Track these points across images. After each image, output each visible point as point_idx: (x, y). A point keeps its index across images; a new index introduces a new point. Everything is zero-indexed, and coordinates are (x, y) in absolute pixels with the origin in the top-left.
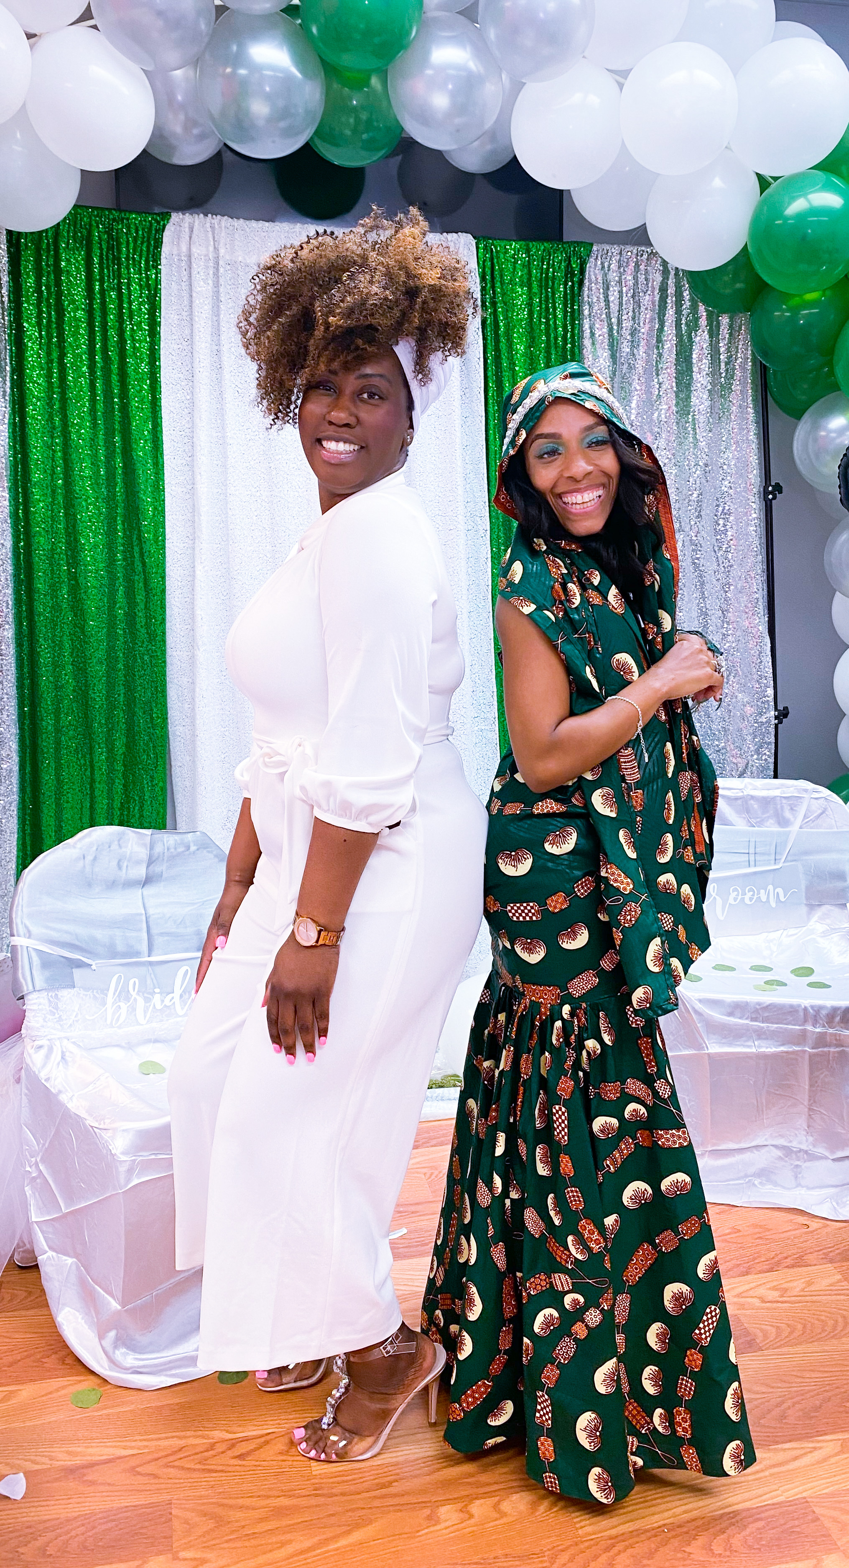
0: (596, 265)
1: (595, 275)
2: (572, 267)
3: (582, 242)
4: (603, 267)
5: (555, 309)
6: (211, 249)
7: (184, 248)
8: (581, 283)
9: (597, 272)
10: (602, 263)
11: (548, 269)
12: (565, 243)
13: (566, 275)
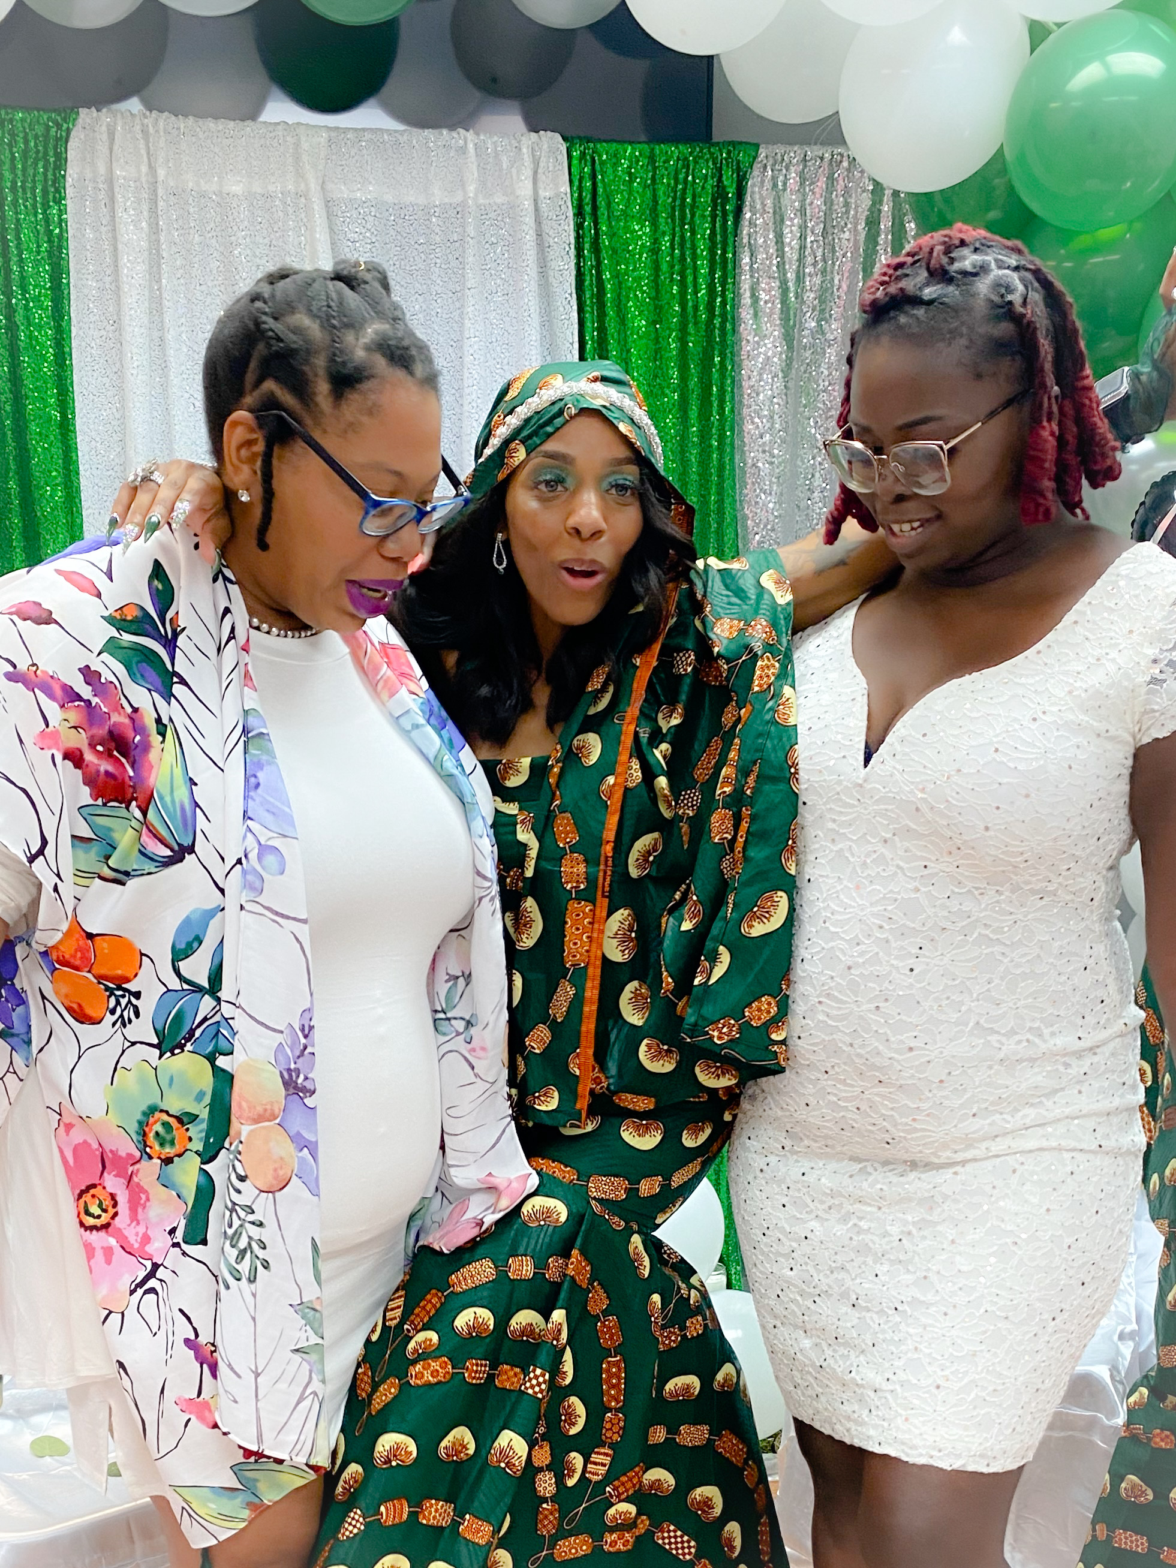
0: (763, 182)
1: (762, 197)
2: (724, 187)
3: (740, 143)
4: (775, 185)
5: (695, 257)
6: (144, 169)
7: (102, 169)
8: (739, 211)
9: (764, 193)
10: (774, 179)
11: (684, 190)
12: (713, 145)
13: (714, 201)
